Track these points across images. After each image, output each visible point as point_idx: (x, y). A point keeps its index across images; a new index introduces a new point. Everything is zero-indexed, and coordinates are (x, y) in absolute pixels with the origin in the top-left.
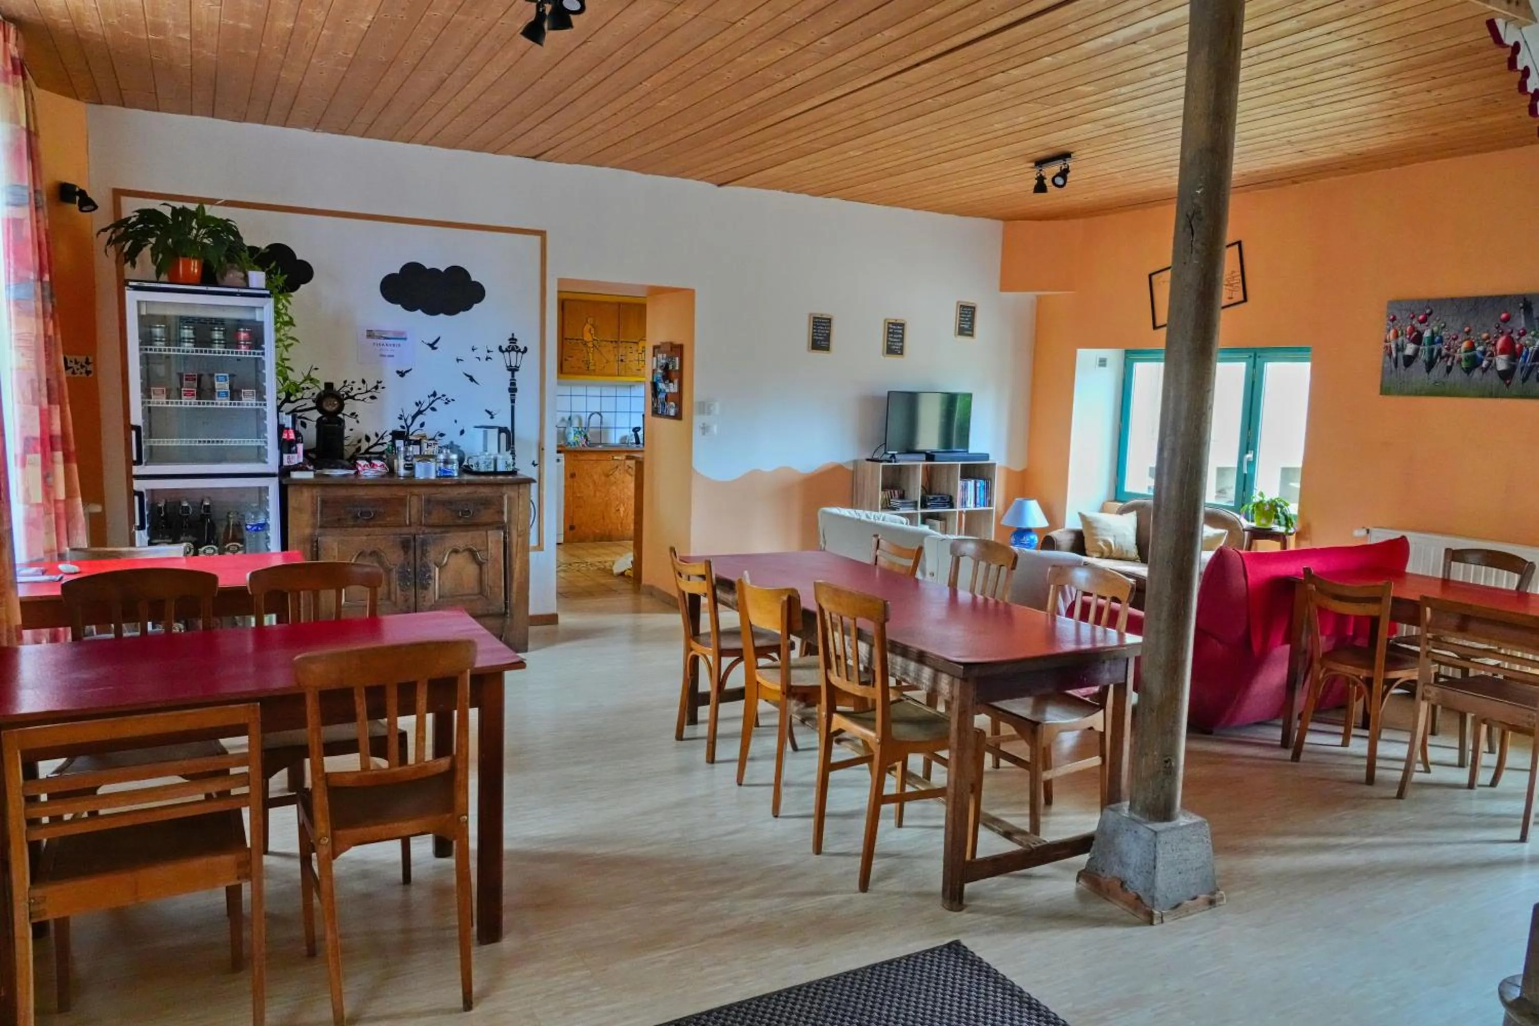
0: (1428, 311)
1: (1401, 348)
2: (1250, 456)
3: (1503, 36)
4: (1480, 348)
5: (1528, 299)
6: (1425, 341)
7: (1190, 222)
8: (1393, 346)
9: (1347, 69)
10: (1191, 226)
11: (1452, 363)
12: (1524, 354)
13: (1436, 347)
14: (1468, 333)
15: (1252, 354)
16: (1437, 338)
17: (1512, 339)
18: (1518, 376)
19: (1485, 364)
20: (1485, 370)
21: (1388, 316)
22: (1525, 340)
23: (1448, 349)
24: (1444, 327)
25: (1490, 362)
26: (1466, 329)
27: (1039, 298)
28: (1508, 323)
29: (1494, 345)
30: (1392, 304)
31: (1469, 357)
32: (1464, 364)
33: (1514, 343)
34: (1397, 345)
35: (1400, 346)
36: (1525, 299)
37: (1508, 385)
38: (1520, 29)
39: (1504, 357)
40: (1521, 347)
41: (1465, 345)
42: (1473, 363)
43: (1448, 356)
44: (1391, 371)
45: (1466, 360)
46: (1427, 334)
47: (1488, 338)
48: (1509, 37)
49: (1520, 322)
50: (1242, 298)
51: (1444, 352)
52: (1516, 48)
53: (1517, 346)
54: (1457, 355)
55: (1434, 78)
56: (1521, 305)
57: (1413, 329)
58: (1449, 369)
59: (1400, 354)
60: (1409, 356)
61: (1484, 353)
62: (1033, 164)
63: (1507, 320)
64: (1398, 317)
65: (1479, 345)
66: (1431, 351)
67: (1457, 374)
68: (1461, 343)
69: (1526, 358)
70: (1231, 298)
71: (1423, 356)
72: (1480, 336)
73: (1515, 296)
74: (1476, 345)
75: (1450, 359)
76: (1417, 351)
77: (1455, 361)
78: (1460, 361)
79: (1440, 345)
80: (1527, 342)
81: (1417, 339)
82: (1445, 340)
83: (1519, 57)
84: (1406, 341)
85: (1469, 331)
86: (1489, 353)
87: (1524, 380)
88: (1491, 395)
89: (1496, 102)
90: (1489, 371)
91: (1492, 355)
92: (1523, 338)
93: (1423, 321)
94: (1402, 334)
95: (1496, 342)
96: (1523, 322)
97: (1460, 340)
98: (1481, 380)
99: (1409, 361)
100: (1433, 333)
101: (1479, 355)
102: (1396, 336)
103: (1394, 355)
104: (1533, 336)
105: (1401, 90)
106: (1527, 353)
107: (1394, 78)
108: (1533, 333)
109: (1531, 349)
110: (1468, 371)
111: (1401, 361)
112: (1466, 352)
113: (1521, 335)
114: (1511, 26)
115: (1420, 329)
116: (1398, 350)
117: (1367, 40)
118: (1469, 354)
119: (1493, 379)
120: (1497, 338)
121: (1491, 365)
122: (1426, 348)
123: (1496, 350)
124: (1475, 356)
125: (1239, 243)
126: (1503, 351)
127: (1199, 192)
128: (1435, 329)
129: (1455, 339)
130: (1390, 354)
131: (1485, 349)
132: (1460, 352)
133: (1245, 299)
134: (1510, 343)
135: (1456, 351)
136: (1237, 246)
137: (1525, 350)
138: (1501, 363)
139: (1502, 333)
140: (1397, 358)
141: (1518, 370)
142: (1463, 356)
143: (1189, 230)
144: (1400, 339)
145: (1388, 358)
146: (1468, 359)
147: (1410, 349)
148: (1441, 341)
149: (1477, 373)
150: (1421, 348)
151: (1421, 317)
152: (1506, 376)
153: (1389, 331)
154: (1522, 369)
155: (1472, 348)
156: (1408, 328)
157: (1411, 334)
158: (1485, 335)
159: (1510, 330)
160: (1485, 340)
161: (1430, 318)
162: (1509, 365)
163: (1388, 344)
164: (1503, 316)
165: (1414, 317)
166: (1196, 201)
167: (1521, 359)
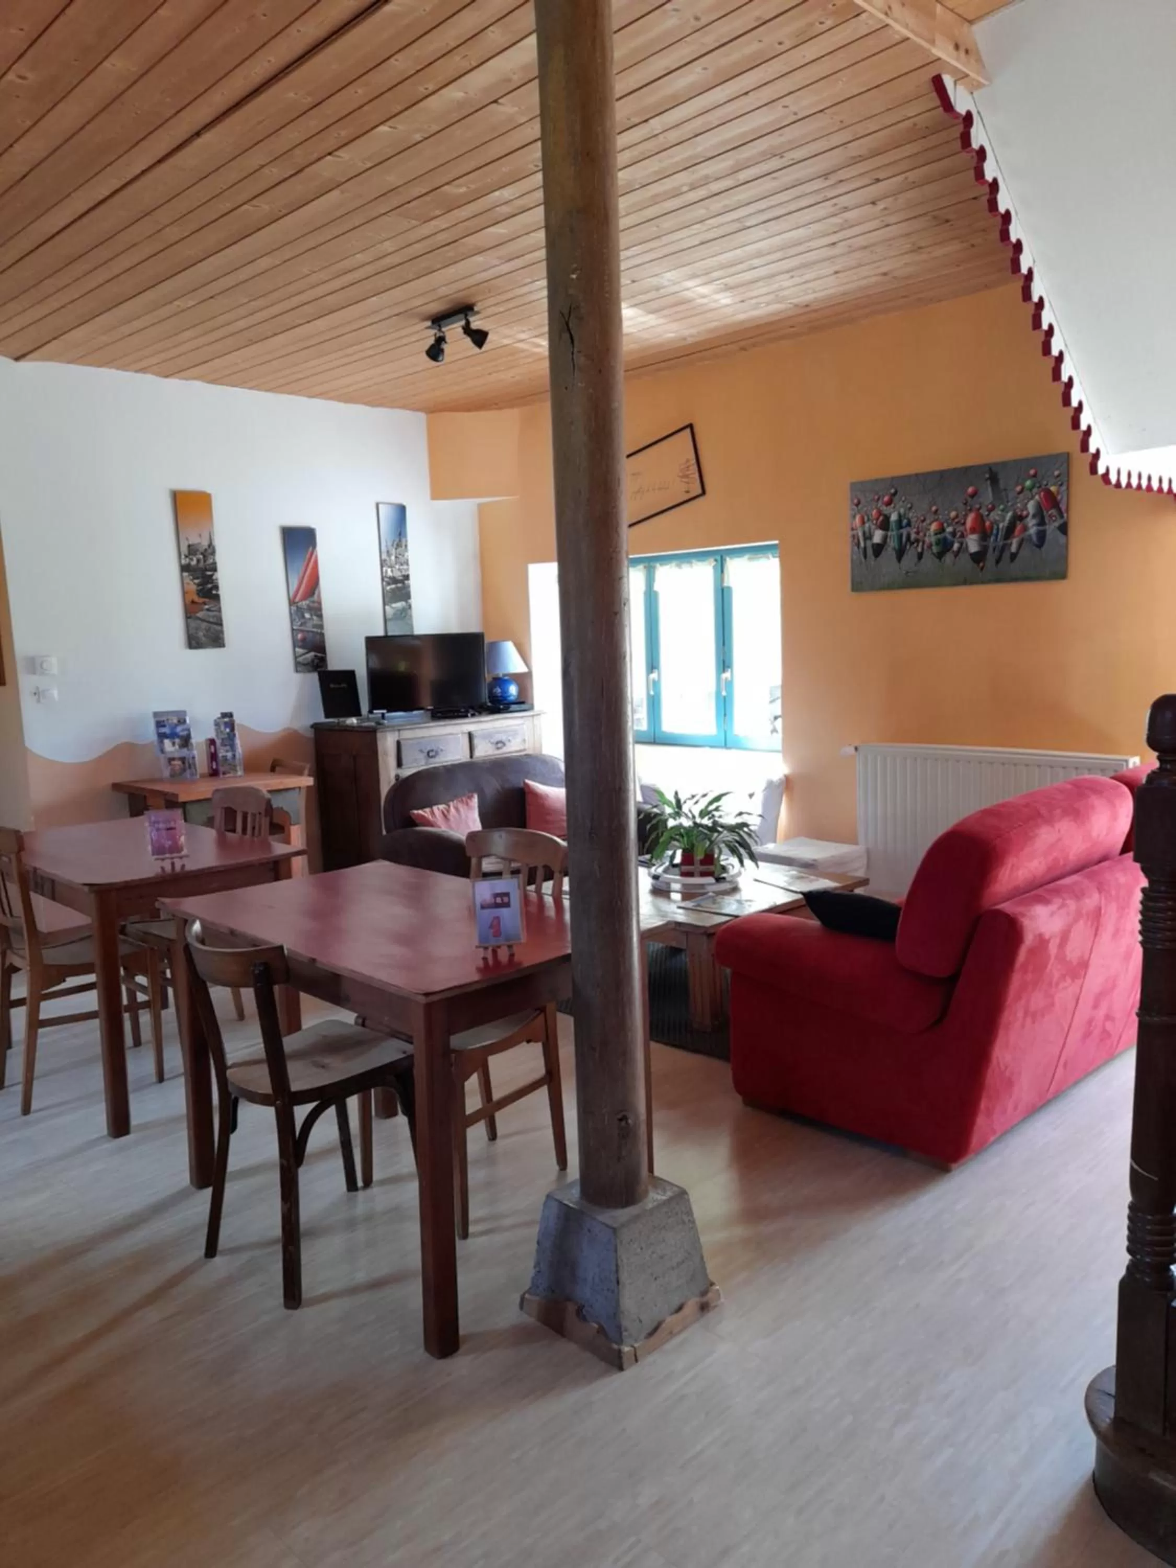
0: (893, 491)
1: (868, 537)
2: (727, 675)
3: (952, 100)
4: (950, 529)
5: (993, 469)
6: (893, 526)
7: (567, 324)
8: (860, 534)
9: (775, 163)
10: (569, 330)
11: (923, 549)
12: (995, 532)
13: (904, 532)
14: (936, 512)
15: (719, 558)
16: (905, 522)
17: (982, 516)
18: (991, 557)
19: (956, 546)
20: (957, 554)
21: (852, 500)
22: (994, 515)
23: (918, 533)
24: (910, 508)
25: (961, 544)
26: (934, 508)
27: (480, 507)
28: (975, 498)
29: (964, 524)
30: (853, 486)
31: (939, 540)
32: (935, 549)
33: (983, 522)
34: (864, 533)
35: (867, 534)
36: (990, 469)
37: (982, 569)
38: (972, 93)
39: (974, 537)
40: (992, 524)
41: (934, 527)
42: (945, 546)
43: (917, 541)
44: (861, 563)
45: (937, 544)
46: (894, 517)
47: (957, 516)
48: (962, 102)
49: (988, 496)
50: (699, 491)
51: (913, 536)
52: (968, 119)
53: (987, 523)
54: (927, 539)
55: (878, 180)
56: (987, 476)
57: (880, 513)
58: (920, 556)
59: (869, 543)
60: (878, 544)
61: (954, 534)
62: (429, 323)
63: (973, 496)
64: (863, 501)
65: (948, 525)
66: (901, 536)
67: (929, 561)
68: (930, 524)
69: (997, 536)
70: (688, 492)
71: (892, 543)
72: (948, 514)
73: (980, 467)
74: (945, 525)
75: (921, 544)
76: (885, 538)
77: (925, 547)
78: (930, 546)
79: (908, 529)
80: (997, 518)
81: (885, 525)
82: (913, 524)
83: (973, 131)
84: (873, 527)
85: (936, 511)
86: (959, 534)
87: (998, 562)
88: (965, 582)
89: (947, 221)
90: (960, 554)
91: (962, 536)
92: (992, 514)
93: (889, 503)
94: (868, 520)
95: (965, 520)
96: (991, 495)
97: (928, 521)
98: (954, 564)
99: (878, 549)
100: (900, 516)
101: (949, 537)
102: (863, 523)
103: (862, 544)
104: (1003, 510)
105: (844, 201)
106: (998, 529)
107: (833, 179)
108: (1002, 507)
109: (1001, 526)
110: (940, 556)
111: (870, 551)
112: (936, 534)
113: (990, 511)
114: (960, 88)
115: (886, 512)
116: (865, 539)
117: (793, 108)
118: (939, 536)
119: (965, 562)
120: (966, 516)
121: (963, 548)
122: (894, 533)
123: (966, 530)
124: (945, 539)
125: (691, 426)
126: (973, 530)
127: (574, 276)
128: (902, 511)
129: (923, 521)
130: (858, 544)
131: (955, 530)
132: (930, 536)
133: (704, 492)
134: (980, 519)
135: (925, 535)
136: (688, 431)
137: (995, 527)
138: (973, 544)
139: (971, 510)
140: (865, 548)
141: (991, 550)
142: (933, 539)
143: (566, 336)
144: (867, 525)
145: (856, 548)
146: (938, 543)
147: (878, 537)
148: (909, 524)
149: (949, 558)
150: (889, 533)
151: (886, 499)
152: (978, 557)
153: (854, 517)
154: (994, 549)
155: (942, 530)
156: (874, 512)
157: (877, 519)
158: (953, 514)
159: (978, 506)
160: (953, 519)
161: (896, 498)
162: (980, 545)
163: (855, 532)
164: (970, 490)
165: (878, 499)
166: (571, 291)
167: (992, 539)
